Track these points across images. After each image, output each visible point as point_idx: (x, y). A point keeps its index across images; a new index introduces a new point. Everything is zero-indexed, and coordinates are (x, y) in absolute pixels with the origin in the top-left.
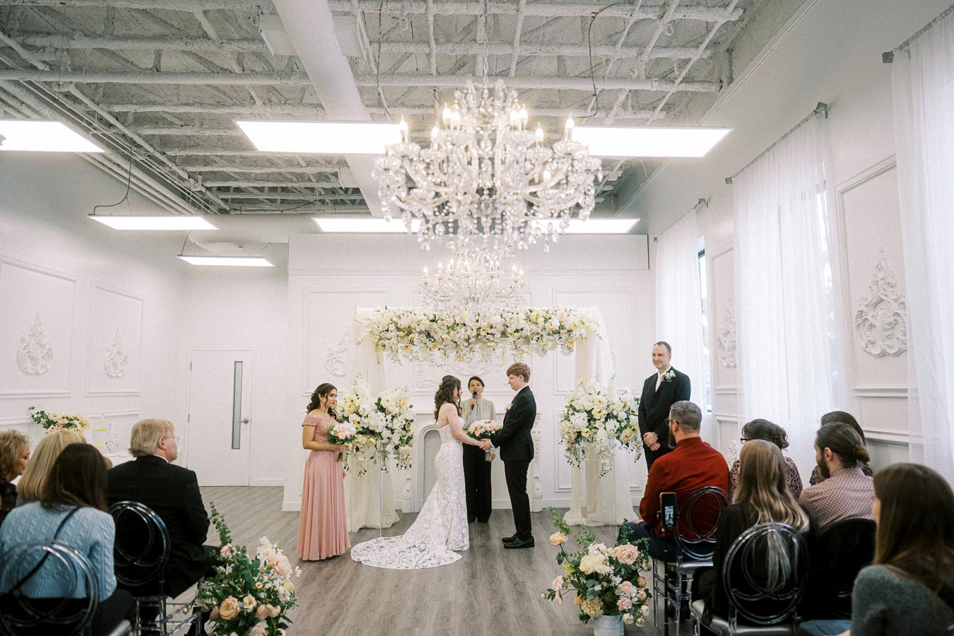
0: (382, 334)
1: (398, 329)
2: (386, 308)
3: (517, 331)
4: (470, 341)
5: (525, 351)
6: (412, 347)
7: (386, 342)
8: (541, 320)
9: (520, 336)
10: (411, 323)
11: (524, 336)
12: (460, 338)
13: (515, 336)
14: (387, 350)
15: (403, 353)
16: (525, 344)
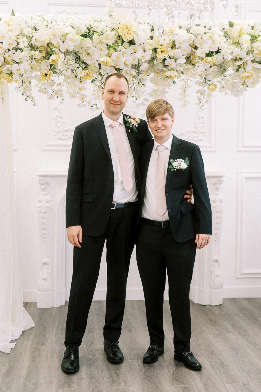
0: (7, 55)
1: (33, 47)
2: (13, 13)
3: (210, 54)
4: (141, 68)
5: (218, 85)
6: (54, 77)
7: (14, 68)
8: (246, 40)
9: (214, 62)
10: (53, 37)
11: (219, 61)
12: (126, 63)
13: (207, 62)
14: (16, 79)
15: (39, 85)
16: (220, 75)
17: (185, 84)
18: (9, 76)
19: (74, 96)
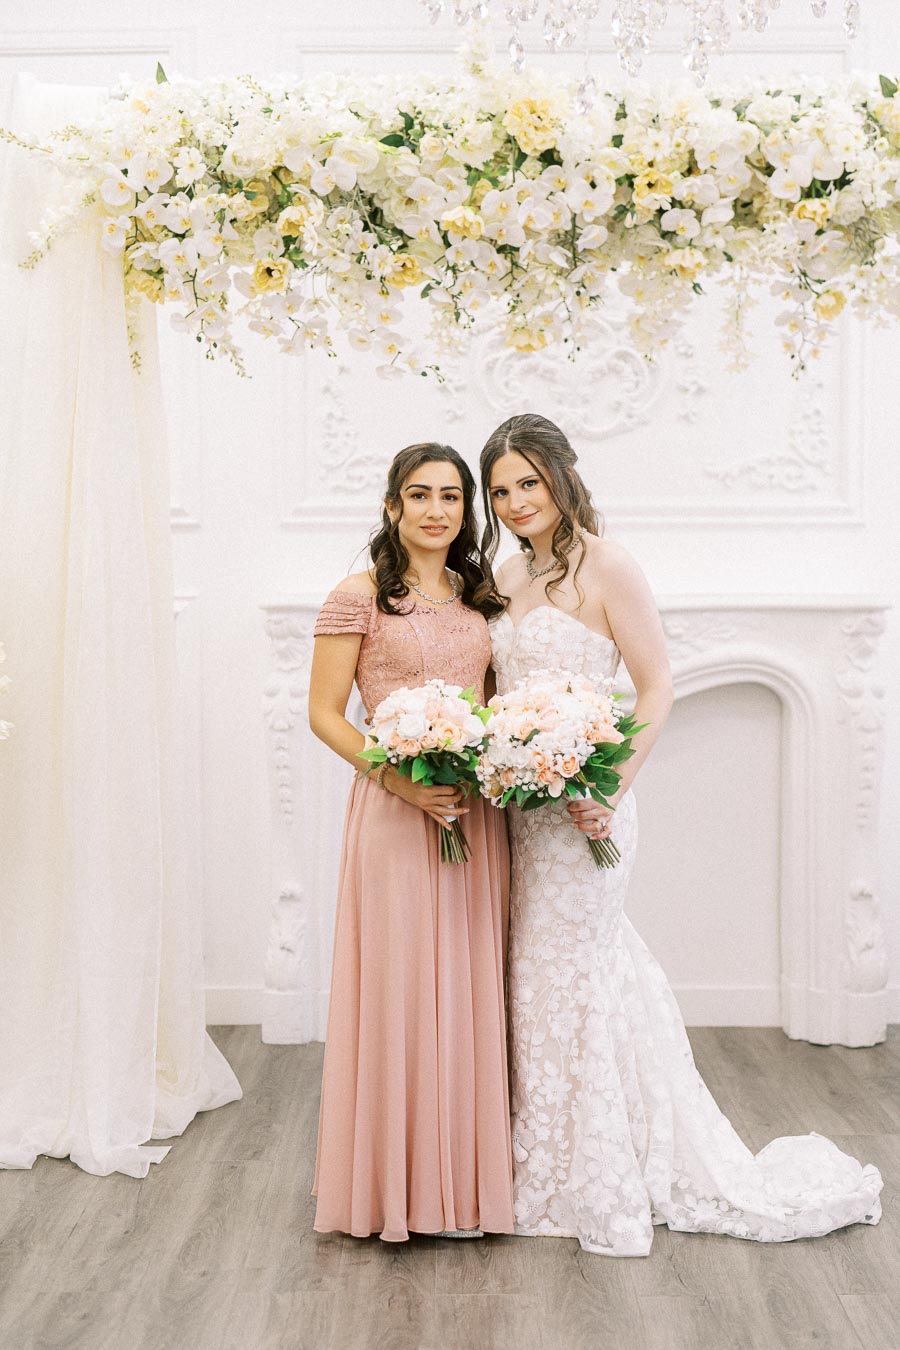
0: (140, 211)
1: (225, 184)
2: (161, 75)
3: (815, 190)
4: (581, 244)
5: (851, 296)
6: (295, 278)
7: (166, 251)
9: (829, 216)
10: (288, 147)
11: (849, 213)
12: (531, 226)
13: (805, 217)
14: (174, 290)
15: (252, 309)
16: (853, 259)
17: (739, 296)
18: (152, 278)
19: (364, 341)
